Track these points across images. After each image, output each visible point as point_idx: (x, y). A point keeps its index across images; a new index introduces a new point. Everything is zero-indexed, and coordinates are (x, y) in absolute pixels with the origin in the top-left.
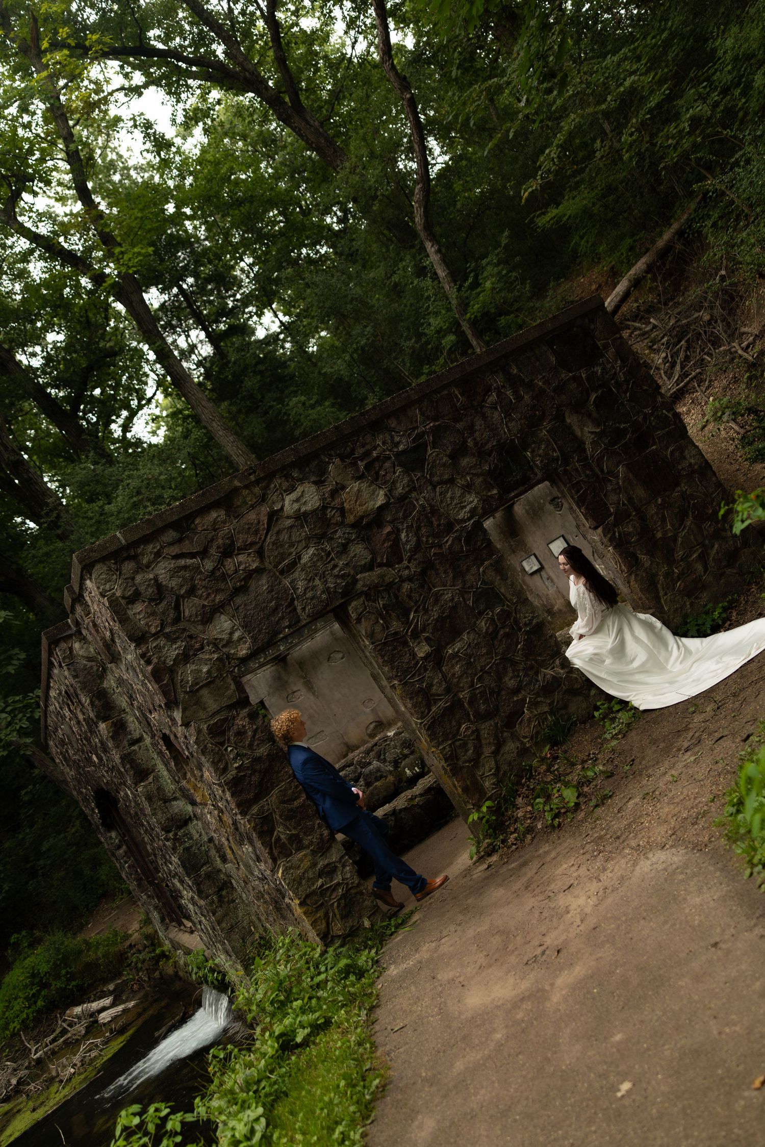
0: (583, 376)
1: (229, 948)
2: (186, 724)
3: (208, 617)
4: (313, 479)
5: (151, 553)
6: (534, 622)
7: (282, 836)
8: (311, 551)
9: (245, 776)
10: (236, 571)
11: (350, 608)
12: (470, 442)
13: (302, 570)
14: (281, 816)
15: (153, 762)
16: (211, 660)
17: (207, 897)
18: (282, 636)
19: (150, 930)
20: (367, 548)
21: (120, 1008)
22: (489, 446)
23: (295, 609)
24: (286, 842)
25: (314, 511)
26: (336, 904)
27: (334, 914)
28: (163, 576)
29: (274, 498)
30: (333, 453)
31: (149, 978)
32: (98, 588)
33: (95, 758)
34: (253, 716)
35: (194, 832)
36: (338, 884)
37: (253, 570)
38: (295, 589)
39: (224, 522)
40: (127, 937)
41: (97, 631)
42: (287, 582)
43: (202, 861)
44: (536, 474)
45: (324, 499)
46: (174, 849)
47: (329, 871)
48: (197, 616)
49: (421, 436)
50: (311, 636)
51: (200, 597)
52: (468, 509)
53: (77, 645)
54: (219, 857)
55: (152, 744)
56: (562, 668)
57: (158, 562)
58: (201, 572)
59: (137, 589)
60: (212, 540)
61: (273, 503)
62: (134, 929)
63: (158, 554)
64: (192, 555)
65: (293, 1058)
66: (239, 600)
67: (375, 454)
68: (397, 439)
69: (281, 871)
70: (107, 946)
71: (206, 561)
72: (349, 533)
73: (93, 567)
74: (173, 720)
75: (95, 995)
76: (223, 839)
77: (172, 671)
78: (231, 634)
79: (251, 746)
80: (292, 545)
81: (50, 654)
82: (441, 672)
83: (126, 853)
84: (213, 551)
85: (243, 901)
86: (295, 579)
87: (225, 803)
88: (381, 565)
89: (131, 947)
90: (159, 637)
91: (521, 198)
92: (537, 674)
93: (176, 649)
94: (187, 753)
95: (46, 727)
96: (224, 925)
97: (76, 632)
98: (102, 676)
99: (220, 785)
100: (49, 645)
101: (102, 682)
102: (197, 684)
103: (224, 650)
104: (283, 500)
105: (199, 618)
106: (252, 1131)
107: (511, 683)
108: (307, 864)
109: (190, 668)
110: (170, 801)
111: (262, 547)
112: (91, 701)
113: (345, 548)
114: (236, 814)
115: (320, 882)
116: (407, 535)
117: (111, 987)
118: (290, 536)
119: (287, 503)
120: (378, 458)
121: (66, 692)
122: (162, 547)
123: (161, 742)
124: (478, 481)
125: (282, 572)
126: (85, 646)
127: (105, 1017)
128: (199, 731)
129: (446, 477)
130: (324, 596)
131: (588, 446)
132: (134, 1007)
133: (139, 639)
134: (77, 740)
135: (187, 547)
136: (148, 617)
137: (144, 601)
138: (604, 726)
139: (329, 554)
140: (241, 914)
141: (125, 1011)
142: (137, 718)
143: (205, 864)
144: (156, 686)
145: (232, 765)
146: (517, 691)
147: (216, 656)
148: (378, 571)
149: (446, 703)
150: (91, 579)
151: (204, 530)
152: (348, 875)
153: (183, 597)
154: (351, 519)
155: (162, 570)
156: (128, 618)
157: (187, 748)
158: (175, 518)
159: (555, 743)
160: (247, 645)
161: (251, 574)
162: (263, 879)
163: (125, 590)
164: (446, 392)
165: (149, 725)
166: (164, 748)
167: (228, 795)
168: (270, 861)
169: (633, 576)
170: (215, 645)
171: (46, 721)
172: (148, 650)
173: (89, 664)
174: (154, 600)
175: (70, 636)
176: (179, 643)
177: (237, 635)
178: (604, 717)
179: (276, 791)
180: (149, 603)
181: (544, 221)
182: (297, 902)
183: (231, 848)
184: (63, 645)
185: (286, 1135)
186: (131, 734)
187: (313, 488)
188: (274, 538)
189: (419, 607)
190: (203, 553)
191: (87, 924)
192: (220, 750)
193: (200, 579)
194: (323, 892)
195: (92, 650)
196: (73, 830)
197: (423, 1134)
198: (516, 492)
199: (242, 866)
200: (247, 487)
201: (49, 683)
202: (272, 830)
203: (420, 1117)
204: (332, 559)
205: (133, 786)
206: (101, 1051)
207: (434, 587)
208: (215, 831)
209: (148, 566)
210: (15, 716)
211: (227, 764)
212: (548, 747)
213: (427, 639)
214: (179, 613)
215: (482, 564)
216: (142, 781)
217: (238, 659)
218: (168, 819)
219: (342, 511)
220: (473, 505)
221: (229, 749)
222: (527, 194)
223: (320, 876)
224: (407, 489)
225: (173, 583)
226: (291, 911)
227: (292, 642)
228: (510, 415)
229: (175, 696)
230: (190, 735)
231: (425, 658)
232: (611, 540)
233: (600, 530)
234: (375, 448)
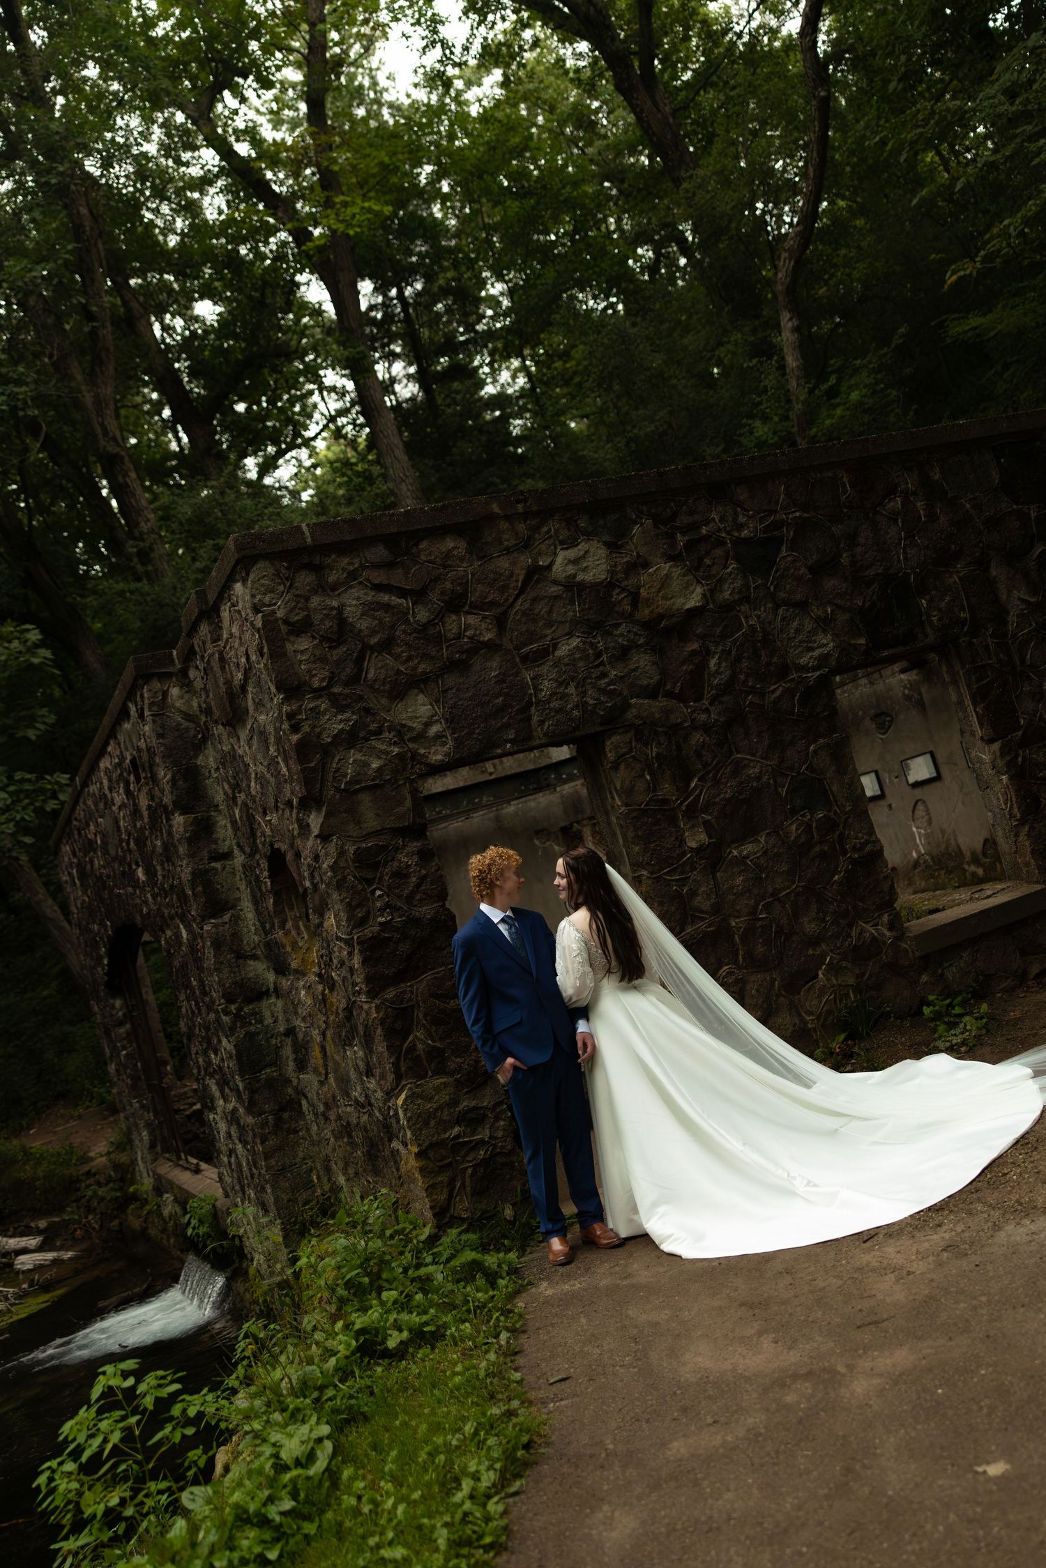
0: (1033, 515)
1: (270, 1198)
2: (324, 837)
3: (399, 690)
4: (606, 538)
5: (344, 569)
6: (868, 848)
7: (419, 1046)
8: (575, 642)
9: (390, 939)
10: (459, 636)
11: (608, 743)
12: (845, 559)
13: (555, 665)
14: (426, 1015)
15: (237, 895)
16: (387, 753)
17: (260, 1115)
18: (499, 751)
19: (123, 1158)
20: (655, 663)
21: (50, 1256)
22: (872, 572)
23: (529, 718)
24: (423, 1057)
25: (596, 586)
26: (470, 1171)
27: (463, 1186)
28: (353, 609)
29: (543, 547)
30: (645, 509)
31: (101, 1226)
32: (253, 596)
33: (140, 873)
34: (425, 855)
35: (267, 1013)
36: (482, 1143)
37: (481, 642)
38: (537, 690)
39: (462, 559)
40: (85, 1159)
41: (223, 668)
42: (528, 676)
43: (268, 1059)
44: (927, 636)
45: (612, 572)
46: (232, 1029)
47: (473, 1119)
48: (384, 684)
49: (777, 525)
50: (468, 812)
51: (397, 657)
52: (817, 653)
53: (175, 691)
54: (295, 1060)
55: (244, 866)
56: (890, 929)
57: (351, 587)
58: (408, 620)
59: (308, 616)
60: (437, 579)
61: (540, 554)
62: (99, 1151)
63: (353, 575)
64: (402, 593)
65: (379, 1369)
66: (451, 680)
67: (704, 530)
68: (742, 519)
69: (403, 1096)
70: (55, 1163)
71: (418, 609)
72: (636, 634)
73: (255, 562)
74: (304, 828)
75: (15, 1229)
76: (315, 1033)
77: (327, 751)
78: (428, 725)
79: (410, 899)
80: (549, 624)
81: (131, 695)
82: (715, 878)
83: (128, 1034)
84: (434, 596)
85: (310, 1136)
86: (540, 676)
87: (344, 973)
88: (670, 695)
89: (88, 1173)
90: (320, 697)
91: (945, 282)
92: (850, 926)
93: (341, 721)
94: (308, 884)
95: (68, 821)
96: (273, 1162)
97: (180, 671)
98: (199, 747)
99: (349, 943)
100: (135, 680)
101: (196, 757)
102: (358, 782)
103: (411, 745)
104: (555, 554)
105: (387, 687)
106: (311, 1457)
107: (810, 926)
108: (444, 1097)
109: (354, 756)
110: (246, 957)
111: (505, 613)
112: (173, 777)
113: (623, 654)
114: (359, 993)
115: (456, 1130)
116: (719, 664)
117: (42, 1224)
118: (550, 612)
119: (559, 560)
120: (708, 537)
121: (133, 761)
122: (362, 567)
123: (264, 864)
124: (843, 617)
125: (524, 659)
126: (187, 696)
127: (25, 1262)
128: (342, 853)
129: (798, 597)
130: (575, 713)
131: (1012, 618)
132: (70, 1259)
133: (292, 689)
134: (121, 841)
135: (397, 578)
136: (314, 662)
137: (314, 638)
138: (935, 1030)
139: (599, 655)
140: (301, 1154)
141: (55, 1262)
142: (234, 823)
143: (270, 1065)
144: (296, 767)
145: (376, 917)
146: (814, 941)
147: (396, 750)
148: (662, 702)
149: (709, 926)
150: (244, 584)
151: (430, 562)
152: (500, 1134)
153: (372, 649)
154: (644, 613)
155: (353, 601)
156: (285, 654)
157: (312, 876)
158: (393, 530)
159: (853, 1036)
160: (446, 749)
161: (478, 647)
162: (366, 1104)
163: (291, 611)
164: (830, 474)
165: (253, 834)
166: (266, 874)
167: (356, 961)
168: (390, 1077)
169: (1027, 828)
170: (400, 734)
171: (73, 810)
172: (299, 711)
173: (186, 724)
174: (329, 640)
175: (169, 675)
176: (347, 715)
177: (434, 729)
178: (938, 1016)
179: (427, 976)
180: (321, 642)
181: (959, 329)
182: (415, 1149)
183: (323, 1049)
184: (156, 685)
185: (364, 1478)
186: (216, 842)
187: (602, 552)
188: (527, 605)
189: (708, 773)
190: (419, 595)
191: (29, 1128)
192: (363, 890)
193: (404, 631)
194: (456, 1146)
195: (195, 704)
196: (45, 993)
197: (614, 1535)
198: (891, 651)
199: (332, 1080)
200: (508, 518)
201: (107, 743)
202: (407, 1032)
203: (606, 1508)
204: (602, 663)
205: (199, 919)
206: (12, 1305)
207: (738, 752)
208: (304, 1019)
209: (333, 589)
210: (19, 801)
211: (368, 913)
212: (842, 1037)
213: (707, 824)
214: (360, 670)
215: (815, 741)
216: (213, 916)
217: (428, 765)
218: (236, 983)
219: (635, 598)
220: (825, 650)
221: (378, 893)
222: (954, 278)
223: (458, 1123)
224: (737, 597)
225: (363, 625)
226: (396, 1162)
227: (440, 812)
228: (913, 536)
229: (321, 790)
230: (327, 855)
231: (698, 851)
232: (1010, 765)
233: (996, 746)
234: (707, 522)
